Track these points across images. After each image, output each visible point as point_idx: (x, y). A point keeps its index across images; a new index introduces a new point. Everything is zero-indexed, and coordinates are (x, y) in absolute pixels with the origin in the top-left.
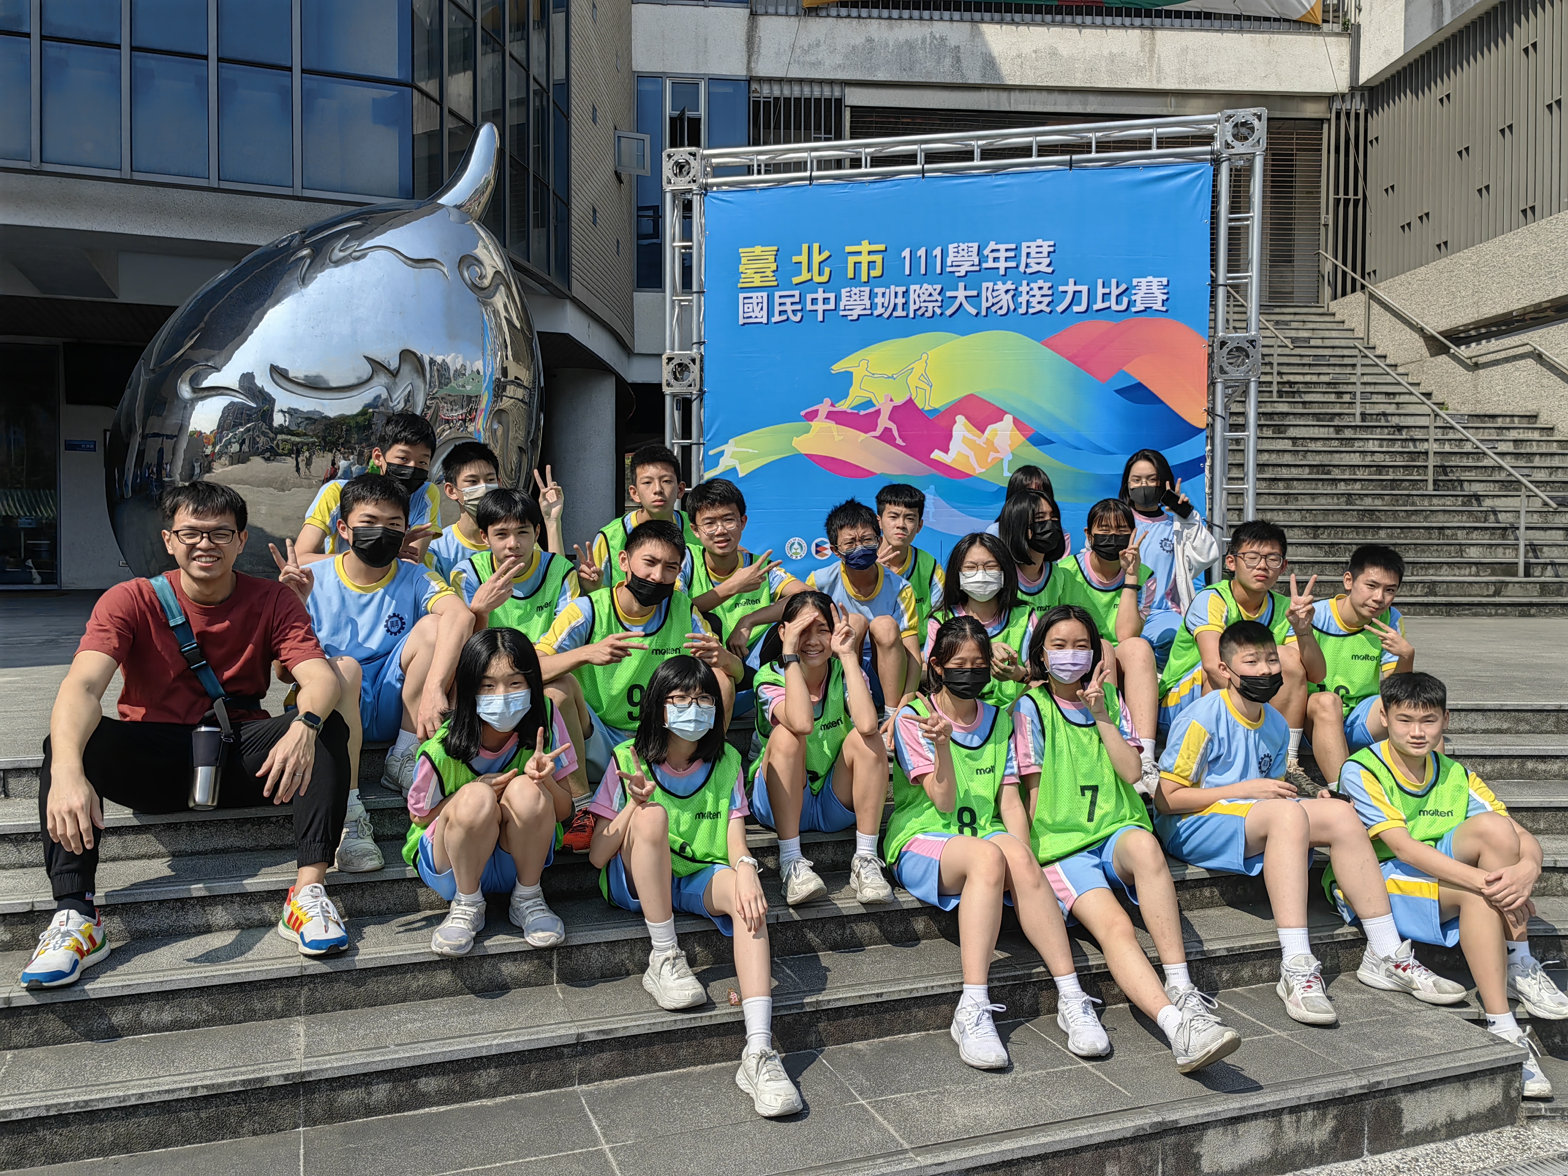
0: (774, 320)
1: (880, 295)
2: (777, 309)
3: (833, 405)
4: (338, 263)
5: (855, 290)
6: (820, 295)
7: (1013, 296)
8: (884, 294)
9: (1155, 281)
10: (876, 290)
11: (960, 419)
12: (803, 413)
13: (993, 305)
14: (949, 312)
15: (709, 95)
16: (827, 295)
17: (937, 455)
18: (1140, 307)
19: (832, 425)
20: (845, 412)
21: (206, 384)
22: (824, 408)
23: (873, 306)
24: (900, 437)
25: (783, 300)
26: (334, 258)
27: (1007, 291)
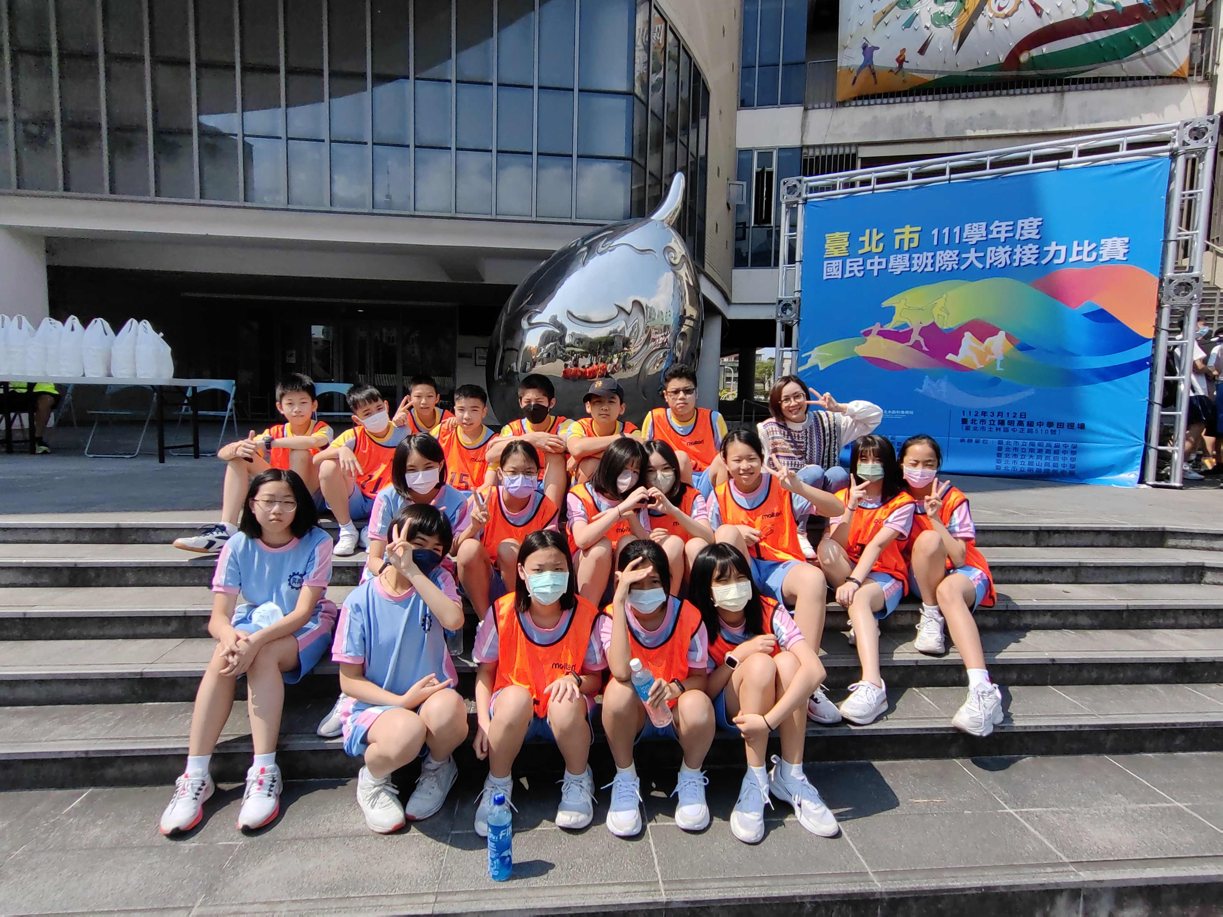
0: (846, 276)
1: (916, 258)
2: (848, 269)
3: (881, 327)
4: (601, 253)
5: (899, 256)
6: (876, 260)
7: (1010, 256)
8: (918, 258)
9: (1119, 240)
10: (914, 255)
11: (968, 335)
12: (862, 332)
13: (995, 261)
14: (963, 267)
15: (779, 158)
16: (880, 260)
17: (950, 357)
18: (1105, 258)
19: (881, 339)
20: (889, 331)
21: (534, 321)
22: (876, 328)
23: (911, 266)
24: (926, 346)
25: (852, 264)
26: (599, 252)
27: (1005, 253)
